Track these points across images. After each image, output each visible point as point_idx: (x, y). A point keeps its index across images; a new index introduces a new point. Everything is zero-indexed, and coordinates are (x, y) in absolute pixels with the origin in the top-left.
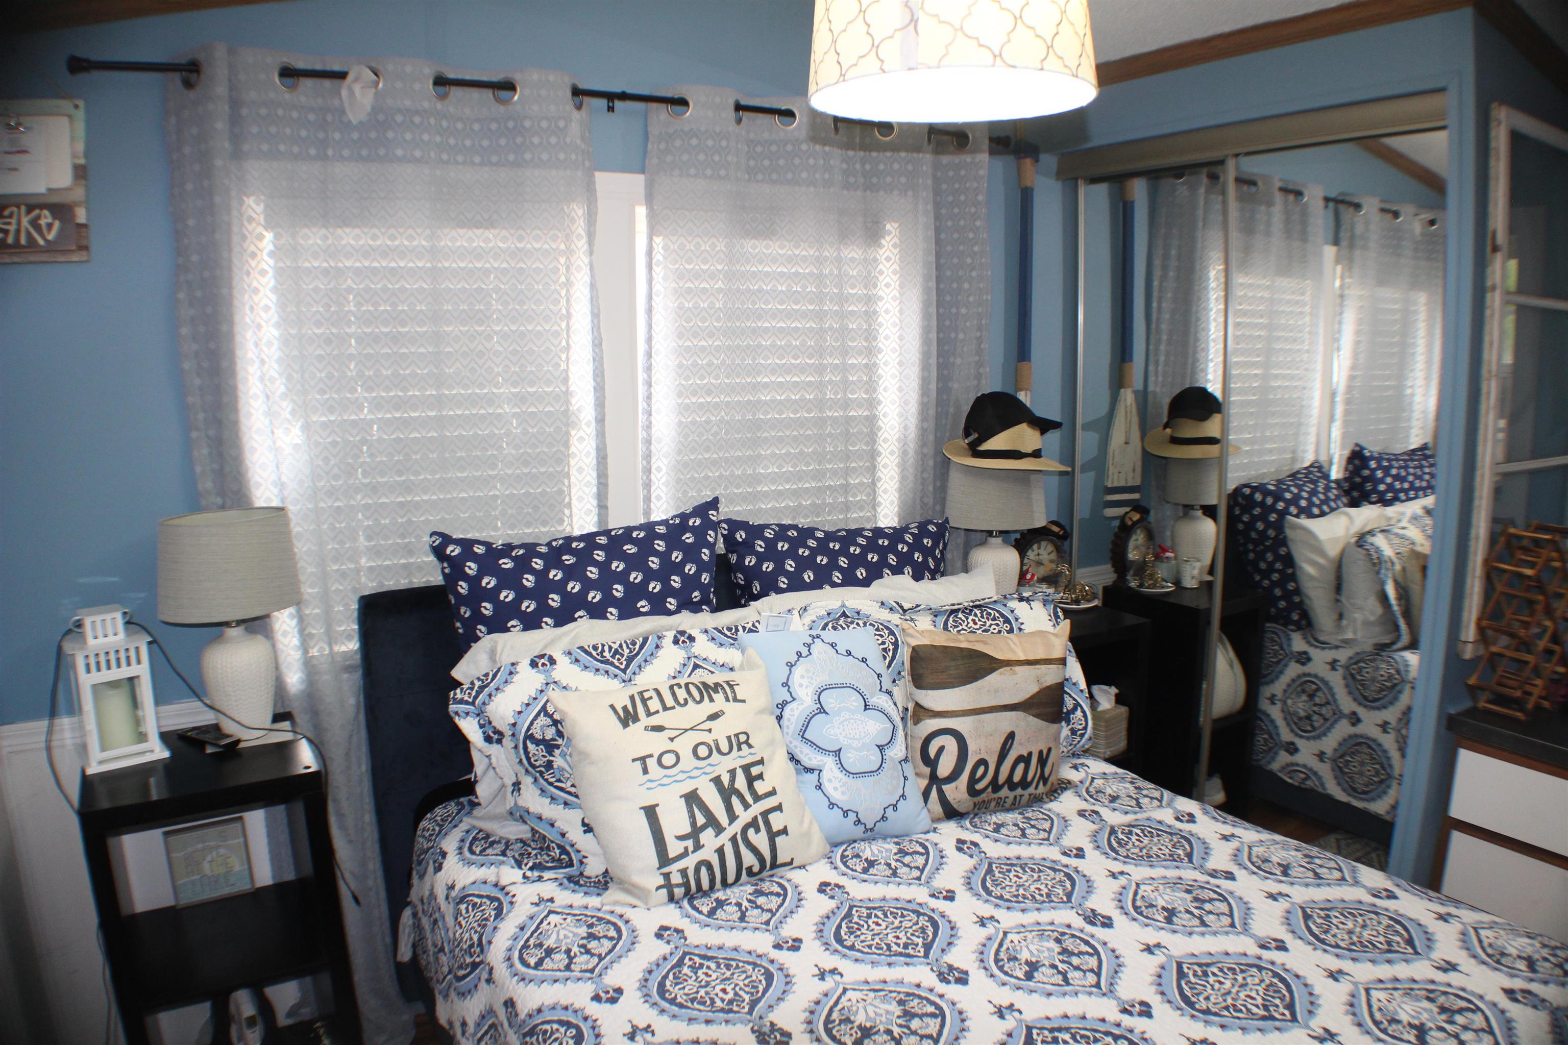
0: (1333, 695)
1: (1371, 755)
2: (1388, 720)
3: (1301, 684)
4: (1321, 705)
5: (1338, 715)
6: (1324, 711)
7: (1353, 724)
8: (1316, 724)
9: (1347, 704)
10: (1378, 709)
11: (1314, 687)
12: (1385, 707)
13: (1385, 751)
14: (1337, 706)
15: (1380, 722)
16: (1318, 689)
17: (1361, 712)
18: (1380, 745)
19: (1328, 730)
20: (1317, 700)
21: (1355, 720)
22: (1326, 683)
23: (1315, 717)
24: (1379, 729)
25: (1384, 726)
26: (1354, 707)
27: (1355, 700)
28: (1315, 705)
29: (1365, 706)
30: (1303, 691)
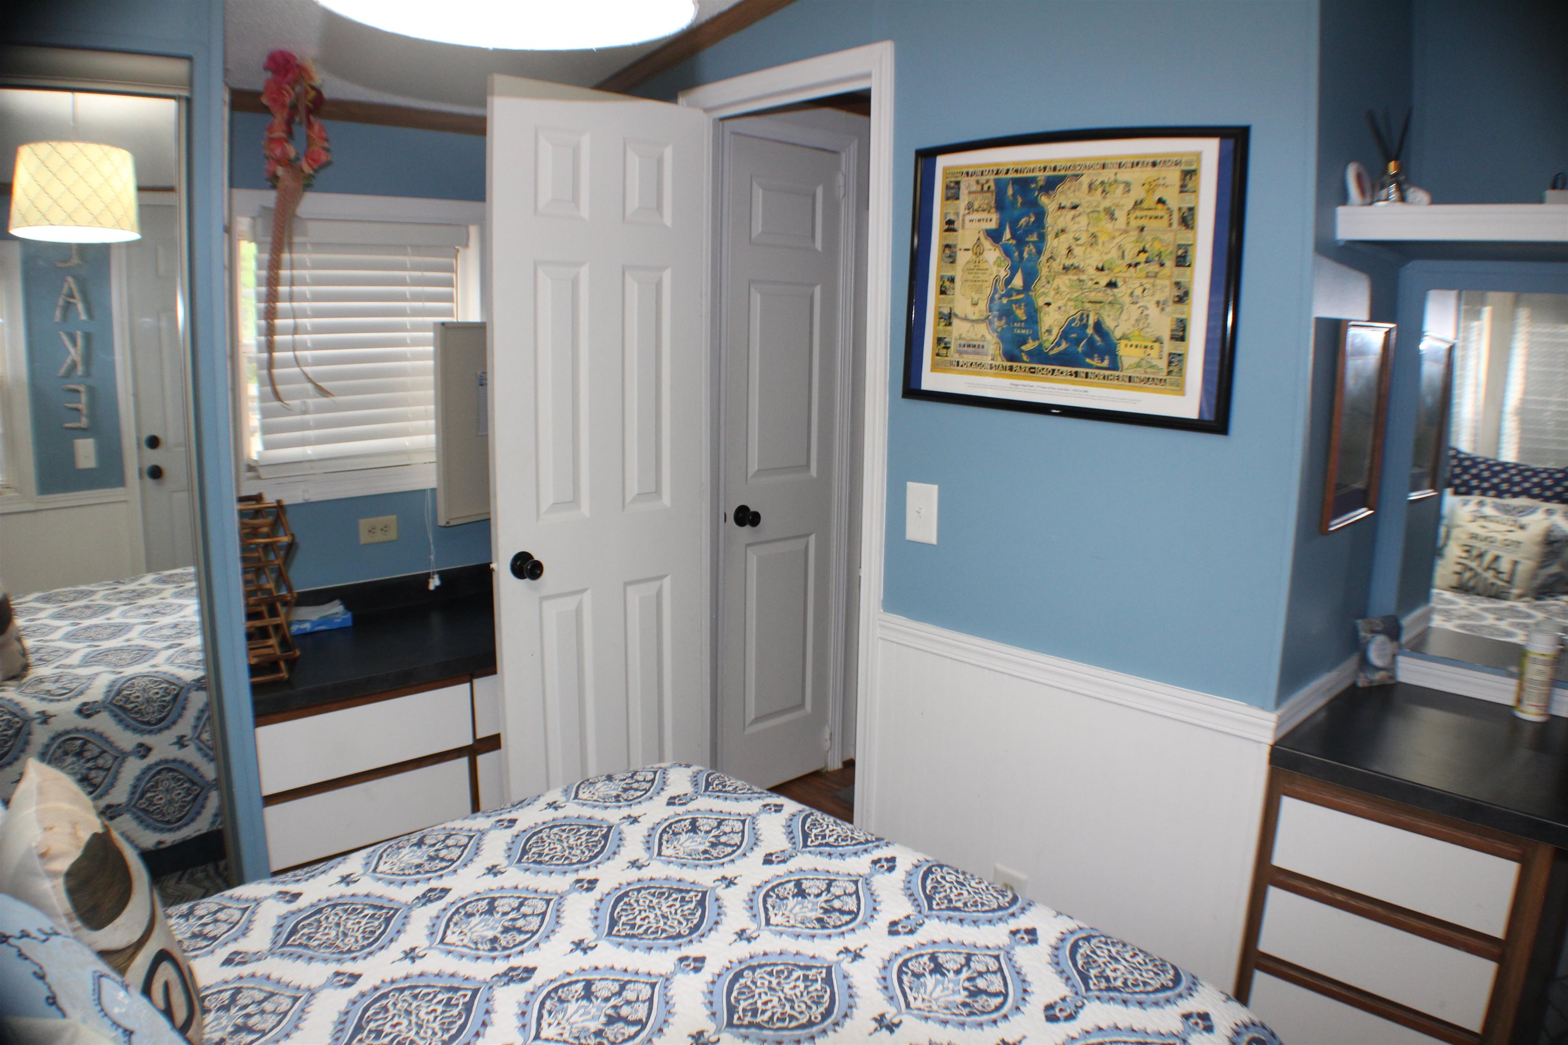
0: (106, 740)
1: (174, 778)
2: (182, 733)
3: (59, 747)
4: (95, 758)
5: (121, 757)
6: (100, 762)
7: (144, 757)
8: (97, 781)
9: (126, 739)
10: (168, 728)
11: (80, 742)
12: (174, 723)
13: (190, 766)
14: (116, 749)
15: (175, 740)
16: (86, 742)
17: (147, 740)
18: (182, 762)
19: (115, 778)
20: (88, 755)
21: (144, 751)
22: (92, 732)
23: (93, 774)
24: (176, 747)
25: (181, 742)
26: (138, 739)
27: (135, 730)
28: (88, 761)
29: (150, 732)
30: (66, 753)
